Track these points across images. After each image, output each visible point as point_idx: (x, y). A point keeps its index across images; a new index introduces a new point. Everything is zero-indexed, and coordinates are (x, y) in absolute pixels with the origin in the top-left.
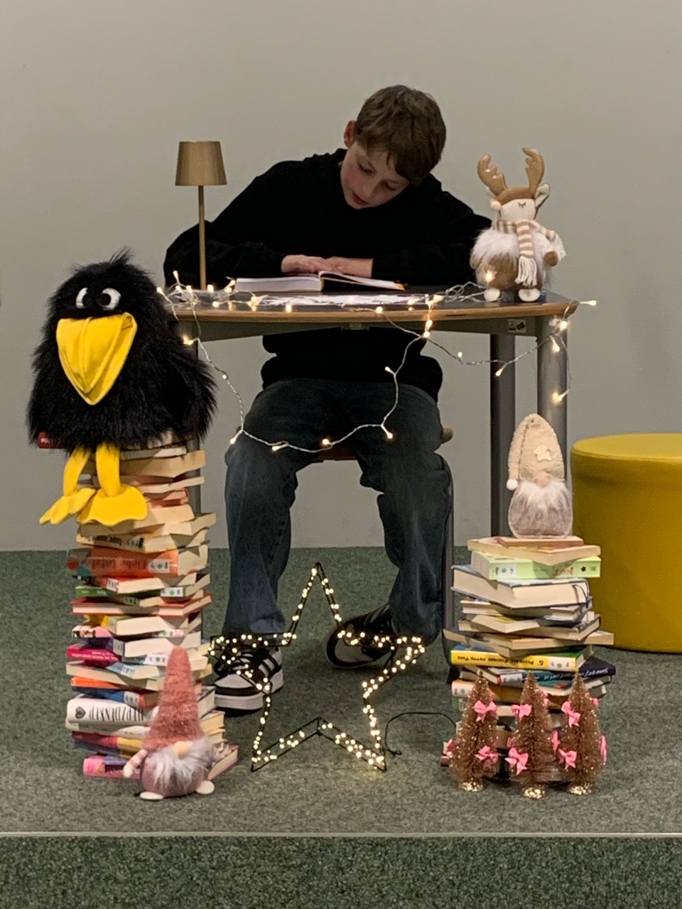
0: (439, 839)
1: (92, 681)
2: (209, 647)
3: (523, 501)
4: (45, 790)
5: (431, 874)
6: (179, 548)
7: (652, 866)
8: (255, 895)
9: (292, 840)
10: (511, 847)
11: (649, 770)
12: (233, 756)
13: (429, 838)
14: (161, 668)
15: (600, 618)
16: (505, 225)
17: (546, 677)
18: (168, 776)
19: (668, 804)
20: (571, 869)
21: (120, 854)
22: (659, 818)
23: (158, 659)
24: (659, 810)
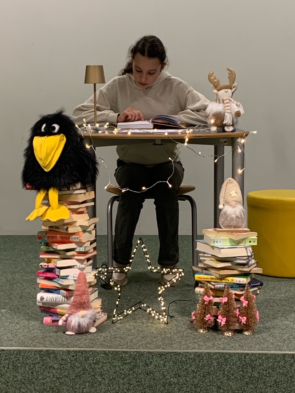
0: (188, 353)
1: (47, 286)
2: (95, 272)
3: (225, 213)
4: (27, 330)
5: (185, 367)
6: (83, 231)
7: (277, 365)
8: (111, 375)
9: (127, 352)
10: (218, 356)
11: (277, 325)
12: (105, 317)
13: (184, 352)
14: (75, 280)
15: (257, 262)
16: (219, 100)
17: (234, 286)
18: (77, 324)
19: (284, 339)
20: (243, 366)
21: (56, 357)
22: (280, 345)
23: (74, 277)
24: (280, 342)
